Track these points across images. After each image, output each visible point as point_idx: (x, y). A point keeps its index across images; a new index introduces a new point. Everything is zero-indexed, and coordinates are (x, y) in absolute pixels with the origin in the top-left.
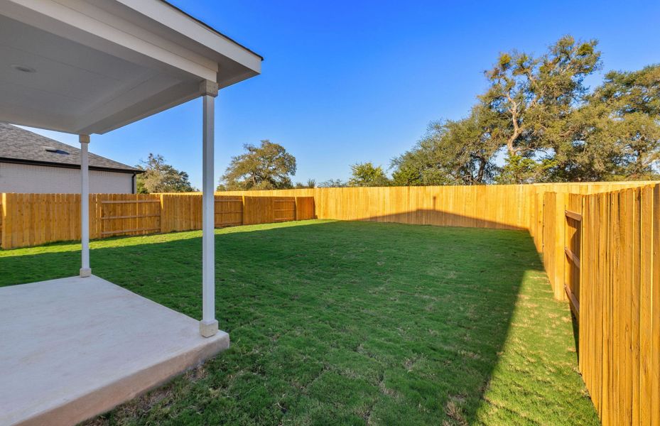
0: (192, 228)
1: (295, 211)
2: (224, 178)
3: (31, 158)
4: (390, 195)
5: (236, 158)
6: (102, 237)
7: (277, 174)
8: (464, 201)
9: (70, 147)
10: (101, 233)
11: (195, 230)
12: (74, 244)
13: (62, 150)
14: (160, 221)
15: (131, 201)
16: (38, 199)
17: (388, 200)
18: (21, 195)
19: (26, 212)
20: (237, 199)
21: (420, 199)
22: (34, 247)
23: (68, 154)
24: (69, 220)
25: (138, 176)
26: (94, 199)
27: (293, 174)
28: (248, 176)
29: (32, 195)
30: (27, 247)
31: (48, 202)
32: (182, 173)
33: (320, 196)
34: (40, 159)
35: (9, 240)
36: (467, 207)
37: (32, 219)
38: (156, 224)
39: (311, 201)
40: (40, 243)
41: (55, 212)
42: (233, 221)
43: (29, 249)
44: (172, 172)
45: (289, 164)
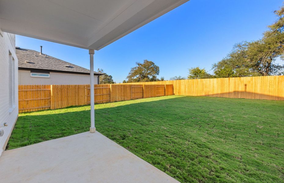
0: (123, 100)
1: (165, 91)
2: (128, 77)
3: (61, 70)
4: (217, 82)
5: (132, 68)
6: (88, 104)
7: (151, 75)
8: (268, 85)
9: (74, 65)
10: (87, 102)
11: (124, 101)
12: (78, 107)
13: (71, 66)
14: (110, 96)
15: (99, 88)
16: (64, 87)
17: (216, 85)
18: (58, 86)
19: (60, 93)
20: (141, 86)
21: (236, 84)
22: (63, 109)
23: (74, 68)
24: (75, 96)
25: (100, 76)
26: (85, 87)
27: (158, 74)
28: (138, 76)
29: (62, 86)
30: (60, 109)
31: (68, 89)
32: (110, 76)
33: (176, 84)
34: (64, 70)
35: (53, 105)
36: (270, 88)
37: (62, 96)
38: (108, 98)
39: (172, 86)
40: (65, 107)
41: (70, 93)
42: (139, 96)
43: (61, 110)
44: (106, 76)
45: (156, 70)
